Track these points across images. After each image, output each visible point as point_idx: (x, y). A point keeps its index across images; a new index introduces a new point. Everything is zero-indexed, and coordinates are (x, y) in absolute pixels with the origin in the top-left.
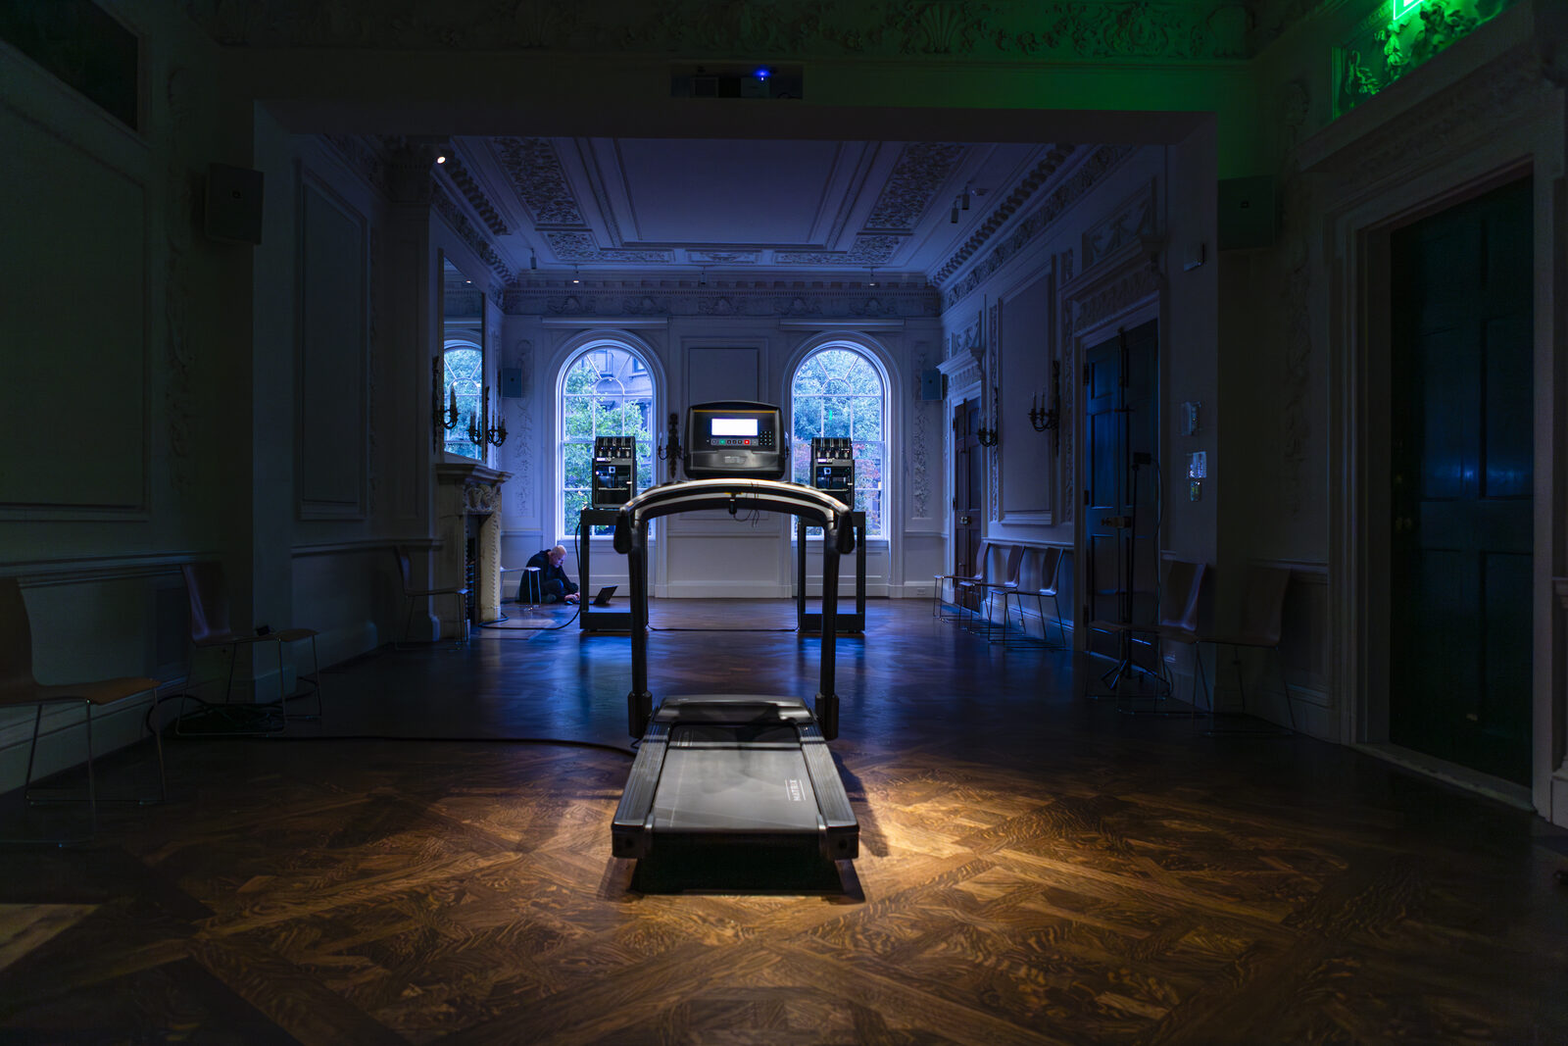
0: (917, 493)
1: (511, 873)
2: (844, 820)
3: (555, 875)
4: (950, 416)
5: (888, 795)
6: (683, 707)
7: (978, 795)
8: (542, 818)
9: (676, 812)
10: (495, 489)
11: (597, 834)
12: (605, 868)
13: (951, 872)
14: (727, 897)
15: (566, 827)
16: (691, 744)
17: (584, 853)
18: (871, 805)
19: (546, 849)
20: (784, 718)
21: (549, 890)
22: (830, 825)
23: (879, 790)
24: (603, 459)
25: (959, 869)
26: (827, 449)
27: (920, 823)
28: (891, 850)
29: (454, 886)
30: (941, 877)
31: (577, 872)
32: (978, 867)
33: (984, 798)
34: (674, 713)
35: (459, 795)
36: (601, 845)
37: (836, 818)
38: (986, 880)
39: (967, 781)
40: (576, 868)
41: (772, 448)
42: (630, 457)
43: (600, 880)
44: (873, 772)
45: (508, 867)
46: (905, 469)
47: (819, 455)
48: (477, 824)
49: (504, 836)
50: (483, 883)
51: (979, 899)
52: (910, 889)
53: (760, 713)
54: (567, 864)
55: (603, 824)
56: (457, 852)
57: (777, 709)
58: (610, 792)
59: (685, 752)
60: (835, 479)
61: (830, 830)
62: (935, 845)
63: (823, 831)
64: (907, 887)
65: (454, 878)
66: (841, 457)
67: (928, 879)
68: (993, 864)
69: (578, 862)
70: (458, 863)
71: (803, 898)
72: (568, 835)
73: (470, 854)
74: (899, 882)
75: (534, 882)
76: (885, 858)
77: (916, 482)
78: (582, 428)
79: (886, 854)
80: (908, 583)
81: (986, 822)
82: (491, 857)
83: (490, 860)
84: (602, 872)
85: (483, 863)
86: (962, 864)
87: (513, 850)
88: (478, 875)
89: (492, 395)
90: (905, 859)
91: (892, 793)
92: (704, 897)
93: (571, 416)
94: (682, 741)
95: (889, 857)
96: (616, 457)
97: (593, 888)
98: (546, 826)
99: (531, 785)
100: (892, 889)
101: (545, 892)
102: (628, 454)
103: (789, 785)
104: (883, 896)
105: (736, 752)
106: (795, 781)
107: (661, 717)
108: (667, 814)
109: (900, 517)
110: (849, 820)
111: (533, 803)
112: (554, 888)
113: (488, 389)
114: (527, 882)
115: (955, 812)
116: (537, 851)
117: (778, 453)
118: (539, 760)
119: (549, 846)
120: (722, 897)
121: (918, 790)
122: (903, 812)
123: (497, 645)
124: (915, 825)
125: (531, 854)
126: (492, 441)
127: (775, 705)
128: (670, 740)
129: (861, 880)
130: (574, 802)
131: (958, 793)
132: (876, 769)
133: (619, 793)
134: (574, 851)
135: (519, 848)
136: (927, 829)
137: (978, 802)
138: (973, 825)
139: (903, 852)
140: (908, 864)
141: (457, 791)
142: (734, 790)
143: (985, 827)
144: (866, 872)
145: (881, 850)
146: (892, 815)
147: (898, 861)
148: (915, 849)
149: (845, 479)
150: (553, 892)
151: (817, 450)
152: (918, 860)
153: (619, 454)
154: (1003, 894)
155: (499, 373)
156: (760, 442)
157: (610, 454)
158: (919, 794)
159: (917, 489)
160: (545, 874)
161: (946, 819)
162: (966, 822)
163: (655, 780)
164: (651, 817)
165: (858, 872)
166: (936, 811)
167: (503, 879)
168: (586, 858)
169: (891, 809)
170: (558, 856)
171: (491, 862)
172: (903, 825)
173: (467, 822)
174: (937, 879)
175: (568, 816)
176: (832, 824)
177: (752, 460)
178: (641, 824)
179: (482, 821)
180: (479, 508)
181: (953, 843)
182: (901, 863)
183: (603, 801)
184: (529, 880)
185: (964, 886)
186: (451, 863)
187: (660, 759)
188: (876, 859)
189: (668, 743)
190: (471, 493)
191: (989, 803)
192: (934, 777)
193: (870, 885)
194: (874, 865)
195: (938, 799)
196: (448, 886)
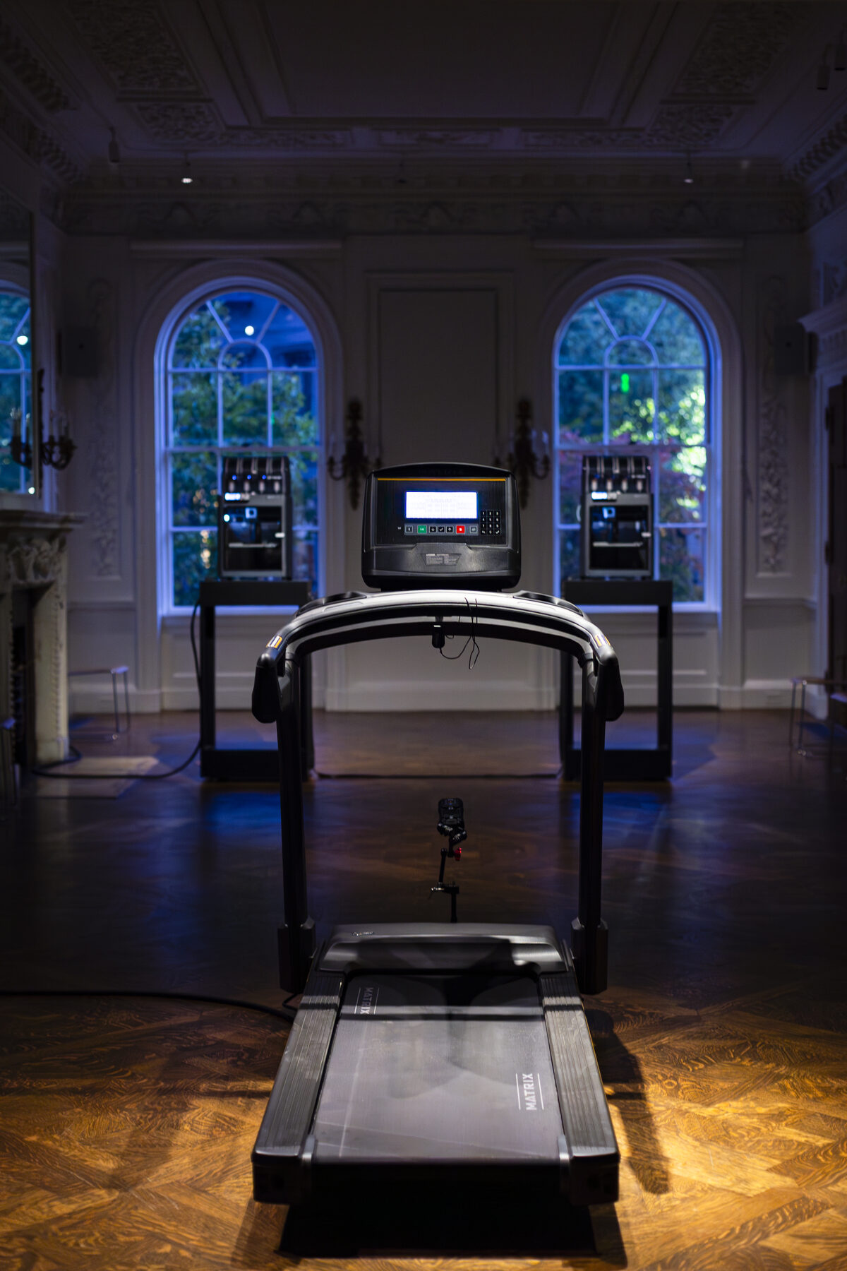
0: (767, 532)
1: (103, 1224)
2: (598, 1145)
3: (170, 1228)
4: (821, 402)
5: (678, 1087)
6: (362, 946)
7: (818, 1087)
8: (147, 1131)
9: (348, 1131)
10: (56, 544)
11: (231, 1157)
12: (243, 1215)
13: (760, 1218)
14: (422, 1261)
15: (184, 1146)
16: (376, 1010)
17: (211, 1190)
18: (652, 1105)
19: (156, 1184)
20: (520, 962)
21: (162, 1251)
22: (576, 1154)
23: (665, 1077)
24: (237, 497)
25: (771, 1214)
26: (609, 475)
27: (722, 1135)
28: (673, 1183)
29: (18, 1245)
30: (743, 1226)
31: (202, 1220)
32: (801, 1209)
33: (827, 1092)
34: (350, 955)
35: (21, 1091)
36: (237, 1177)
37: (586, 1143)
38: (809, 1232)
39: (806, 1061)
40: (202, 1214)
41: (501, 540)
42: (280, 492)
43: (236, 1235)
44: (659, 1047)
45: (100, 1215)
46: (746, 492)
47: (594, 485)
48: (50, 1143)
49: (90, 1163)
50: (63, 1241)
51: (795, 1263)
52: (695, 1246)
53: (481, 955)
54: (187, 1208)
55: (241, 1141)
56: (21, 1190)
57: (509, 947)
58: (251, 1085)
59: (366, 1025)
60: (621, 525)
61: (575, 1160)
62: (740, 1174)
63: (564, 1161)
64: (690, 1243)
65: (19, 1233)
66: (632, 489)
67: (723, 1230)
68: (825, 1206)
69: (201, 1204)
70: (24, 1208)
71: (534, 1262)
72: (186, 1160)
73: (41, 1193)
74: (680, 1236)
75: (138, 1238)
76: (663, 1196)
77: (765, 514)
78: (202, 414)
79: (665, 1189)
80: (751, 684)
81: (823, 1134)
82: (73, 1198)
83: (70, 1202)
84: (239, 1222)
85: (61, 1208)
86: (777, 1206)
87: (105, 1186)
88: (54, 1228)
89: (48, 383)
90: (694, 1198)
91: (685, 1084)
92: (390, 1261)
93: (181, 392)
94: (360, 1004)
95: (669, 1195)
96: (258, 492)
97: (225, 1247)
98: (153, 1146)
99: (129, 1074)
100: (668, 1247)
101: (155, 1254)
102: (277, 487)
103: (521, 1083)
104: (654, 1259)
105: (444, 1024)
106: (530, 1076)
107: (330, 963)
108: (334, 1135)
109: (738, 573)
110: (605, 1145)
111: (132, 1106)
112: (167, 1248)
113: (41, 373)
114: (127, 1239)
115: (779, 1116)
116: (139, 1187)
117: (509, 547)
118: (140, 1028)
119: (159, 1178)
120: (416, 1261)
121: (726, 1077)
122: (699, 1117)
123: (62, 808)
124: (715, 1140)
125: (133, 1192)
126: (50, 462)
127: (507, 941)
128: (342, 1003)
129: (624, 1233)
130: (196, 1102)
131: (786, 1083)
132: (665, 1041)
133: (266, 1086)
134: (196, 1187)
135: (115, 1182)
136: (733, 1147)
137: (816, 1099)
138: (803, 1140)
139: (692, 1186)
140: (696, 1205)
141: (15, 1084)
142: (439, 1092)
143: (821, 1142)
144: (632, 1220)
145: (656, 1182)
146: (682, 1123)
147: (683, 1200)
148: (711, 1181)
149: (638, 525)
150: (166, 1255)
151: (592, 478)
152: (712, 1199)
153: (262, 487)
154: (831, 1255)
155: (59, 337)
156: (481, 529)
157: (247, 487)
158: (726, 1085)
159: (767, 525)
160: (154, 1225)
161: (764, 1130)
162: (792, 1134)
163: (317, 1077)
164: (310, 1142)
165: (620, 1220)
166: (748, 1115)
167: (91, 1234)
168: (216, 1199)
169: (683, 1113)
170: (172, 1195)
171: (73, 1207)
172: (697, 1139)
173: (34, 1138)
174: (737, 1231)
175: (187, 1127)
176: (580, 1152)
177: (471, 560)
178: (296, 1154)
179: (56, 1136)
180: (33, 579)
181: (769, 1170)
182: (685, 1205)
183: (240, 1101)
184: (130, 1234)
185: (776, 1242)
186: (13, 1210)
187: (326, 1040)
188: (649, 1197)
189: (338, 1009)
190: (17, 557)
191: (832, 1102)
192: (754, 1057)
193: (636, 1241)
194: (645, 1206)
195: (754, 1094)
196: (9, 1247)
